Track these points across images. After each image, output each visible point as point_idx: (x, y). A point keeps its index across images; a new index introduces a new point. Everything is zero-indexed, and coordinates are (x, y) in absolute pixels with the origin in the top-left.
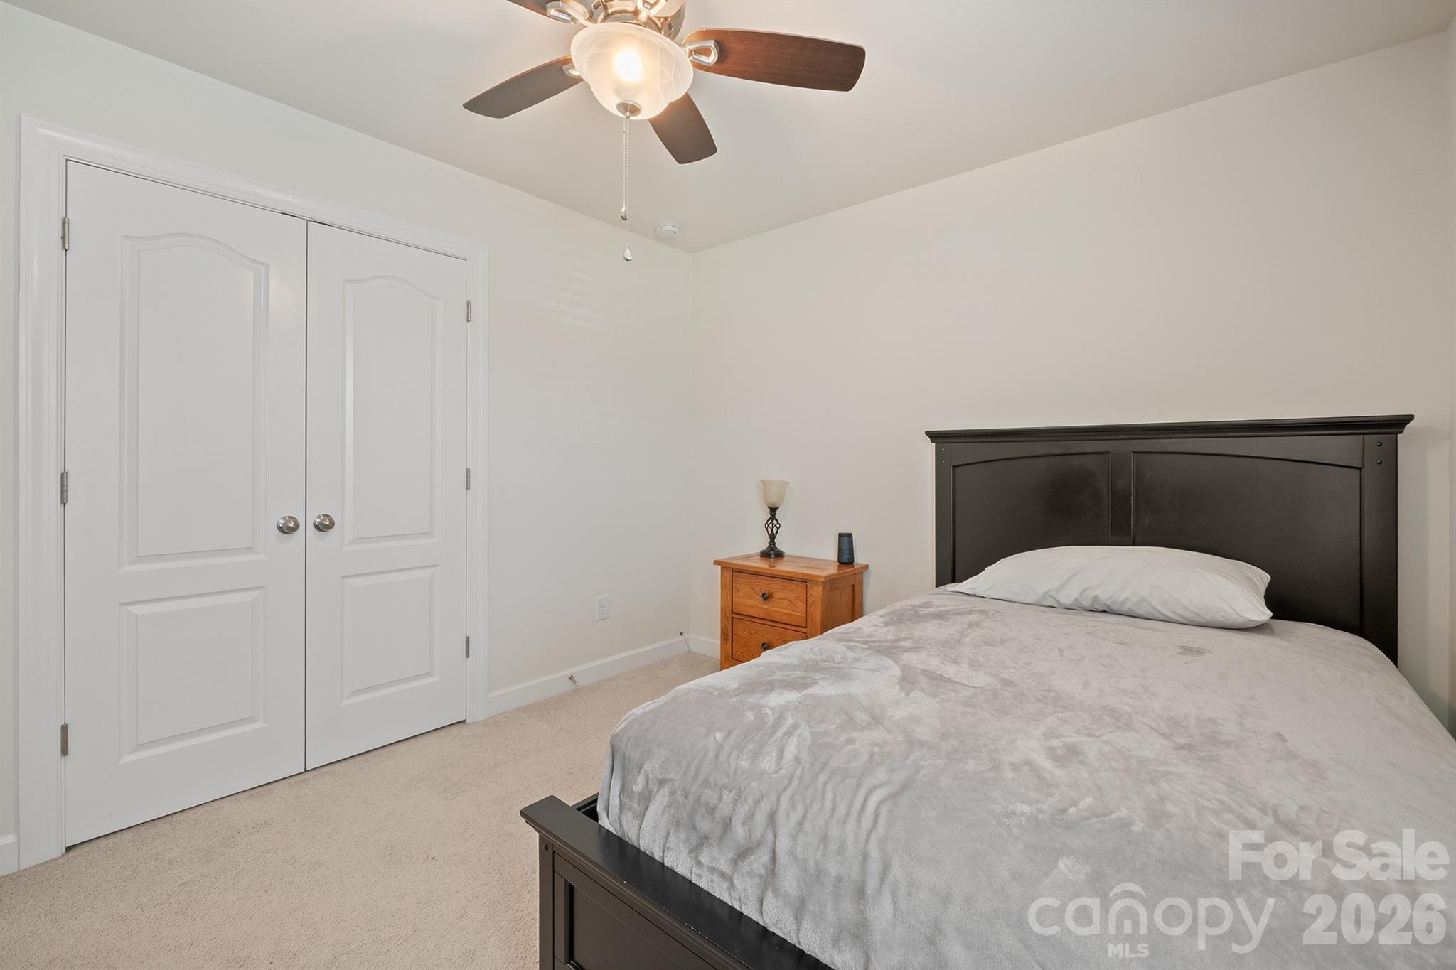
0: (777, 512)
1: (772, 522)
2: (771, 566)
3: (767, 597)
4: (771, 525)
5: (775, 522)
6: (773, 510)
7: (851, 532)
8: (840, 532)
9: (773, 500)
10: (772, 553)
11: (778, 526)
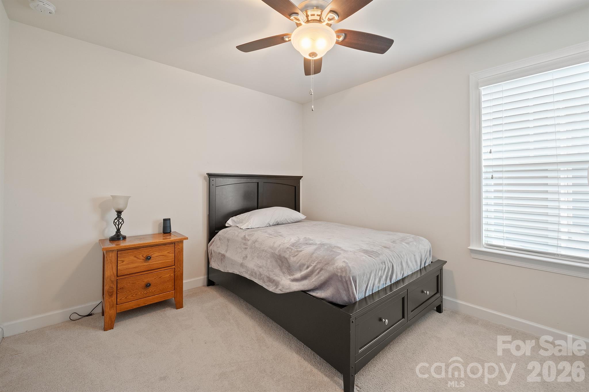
0: (122, 214)
1: (119, 221)
2: (117, 245)
3: (148, 258)
4: (117, 223)
5: (120, 221)
6: (119, 213)
7: (170, 218)
8: (164, 218)
9: (120, 207)
10: (118, 237)
11: (122, 223)
